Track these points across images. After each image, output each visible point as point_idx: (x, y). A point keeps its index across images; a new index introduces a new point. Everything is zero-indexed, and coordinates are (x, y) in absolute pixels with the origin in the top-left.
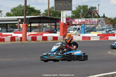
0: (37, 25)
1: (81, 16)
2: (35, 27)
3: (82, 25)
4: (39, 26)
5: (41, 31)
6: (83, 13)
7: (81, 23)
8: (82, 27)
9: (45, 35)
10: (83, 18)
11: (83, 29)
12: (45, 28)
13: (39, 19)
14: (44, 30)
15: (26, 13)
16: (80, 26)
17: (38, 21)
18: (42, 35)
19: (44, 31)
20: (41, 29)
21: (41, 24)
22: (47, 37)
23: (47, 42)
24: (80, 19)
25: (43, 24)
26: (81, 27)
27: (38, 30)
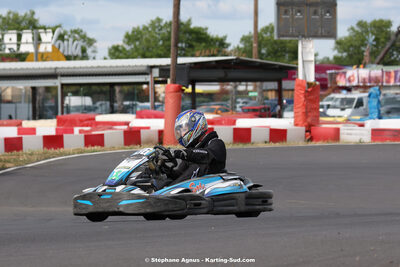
0: (214, 88)
1: (366, 59)
2: (210, 97)
3: (371, 90)
4: (223, 92)
5: (227, 111)
6: (375, 46)
7: (367, 80)
8: (369, 96)
9: (243, 123)
10: (374, 66)
11: (374, 103)
12: (242, 98)
13: (224, 68)
14: (238, 106)
15: (176, 46)
16: (364, 92)
17: (220, 73)
18: (234, 123)
19: (239, 109)
20: (230, 102)
21: (229, 87)
22: (248, 131)
23: (248, 146)
24: (364, 67)
25: (236, 87)
26: (366, 94)
27: (217, 107)
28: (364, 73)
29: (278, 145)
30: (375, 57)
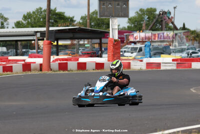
0: (68, 42)
1: (144, 28)
2: (66, 47)
3: (146, 43)
4: (72, 45)
5: (74, 54)
6: (148, 21)
7: (144, 38)
8: (145, 46)
9: (82, 60)
10: (148, 31)
11: (148, 50)
12: (82, 47)
13: (72, 33)
14: (80, 51)
15: (49, 21)
16: (143, 44)
17: (71, 35)
18: (78, 60)
19: (80, 53)
20: (76, 49)
21: (75, 42)
22: (85, 64)
23: (85, 71)
24: (143, 32)
25: (79, 42)
26: (144, 45)
27: (69, 52)
28: (142, 35)
29: (99, 71)
30: (148, 27)
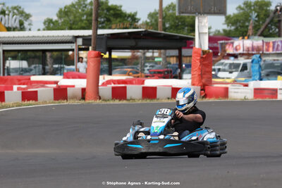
0: (127, 54)
1: (250, 32)
2: (123, 61)
3: (254, 57)
4: (134, 58)
5: (137, 73)
6: (257, 21)
7: (250, 49)
8: (252, 62)
9: (150, 83)
10: (256, 37)
11: (256, 67)
12: (149, 62)
13: (135, 38)
14: (146, 69)
15: (96, 20)
16: (248, 58)
17: (132, 43)
18: (143, 83)
19: (146, 72)
20: (139, 66)
21: (139, 53)
22: (154, 89)
23: (154, 101)
24: (248, 38)
25: (144, 54)
26: (250, 60)
27: (129, 70)
28: (248, 43)
30: (257, 30)
